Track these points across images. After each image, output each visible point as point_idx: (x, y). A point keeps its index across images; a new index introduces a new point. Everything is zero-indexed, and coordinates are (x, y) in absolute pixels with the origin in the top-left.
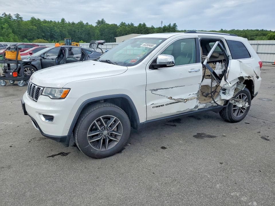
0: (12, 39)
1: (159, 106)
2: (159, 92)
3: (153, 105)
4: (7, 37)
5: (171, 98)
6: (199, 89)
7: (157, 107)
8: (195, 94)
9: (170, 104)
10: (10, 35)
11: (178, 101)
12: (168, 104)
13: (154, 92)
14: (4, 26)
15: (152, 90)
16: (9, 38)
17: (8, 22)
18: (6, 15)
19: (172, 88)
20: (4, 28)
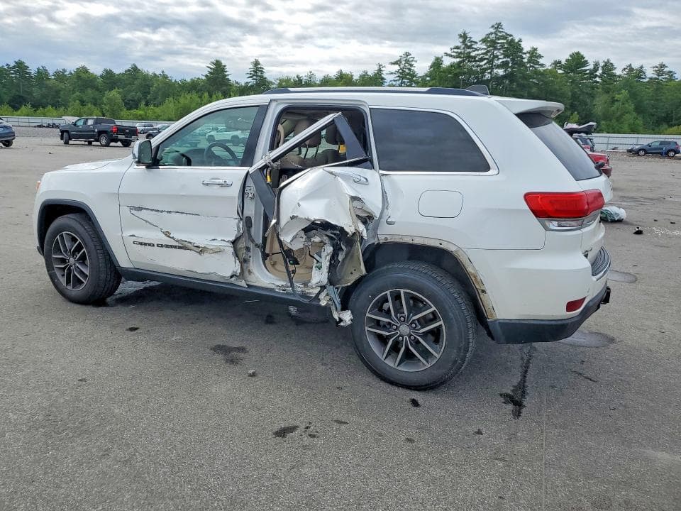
0: (626, 126)
1: (145, 244)
2: (143, 214)
3: (133, 239)
4: (617, 121)
5: (167, 234)
6: (236, 232)
7: (141, 244)
8: (228, 241)
9: (167, 246)
10: (627, 116)
11: (183, 246)
12: (162, 246)
13: (133, 212)
14: (617, 96)
15: (132, 208)
16: (622, 123)
17: (631, 87)
18: (631, 69)
19: (170, 212)
20: (617, 100)
